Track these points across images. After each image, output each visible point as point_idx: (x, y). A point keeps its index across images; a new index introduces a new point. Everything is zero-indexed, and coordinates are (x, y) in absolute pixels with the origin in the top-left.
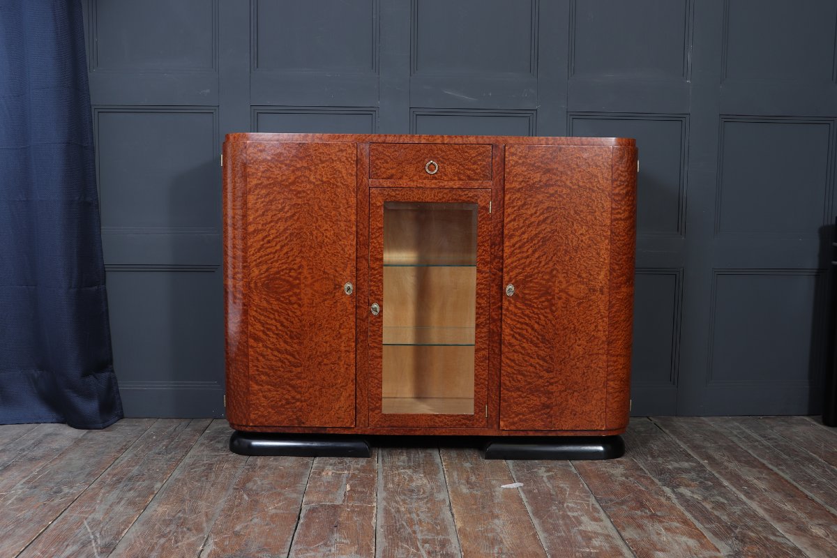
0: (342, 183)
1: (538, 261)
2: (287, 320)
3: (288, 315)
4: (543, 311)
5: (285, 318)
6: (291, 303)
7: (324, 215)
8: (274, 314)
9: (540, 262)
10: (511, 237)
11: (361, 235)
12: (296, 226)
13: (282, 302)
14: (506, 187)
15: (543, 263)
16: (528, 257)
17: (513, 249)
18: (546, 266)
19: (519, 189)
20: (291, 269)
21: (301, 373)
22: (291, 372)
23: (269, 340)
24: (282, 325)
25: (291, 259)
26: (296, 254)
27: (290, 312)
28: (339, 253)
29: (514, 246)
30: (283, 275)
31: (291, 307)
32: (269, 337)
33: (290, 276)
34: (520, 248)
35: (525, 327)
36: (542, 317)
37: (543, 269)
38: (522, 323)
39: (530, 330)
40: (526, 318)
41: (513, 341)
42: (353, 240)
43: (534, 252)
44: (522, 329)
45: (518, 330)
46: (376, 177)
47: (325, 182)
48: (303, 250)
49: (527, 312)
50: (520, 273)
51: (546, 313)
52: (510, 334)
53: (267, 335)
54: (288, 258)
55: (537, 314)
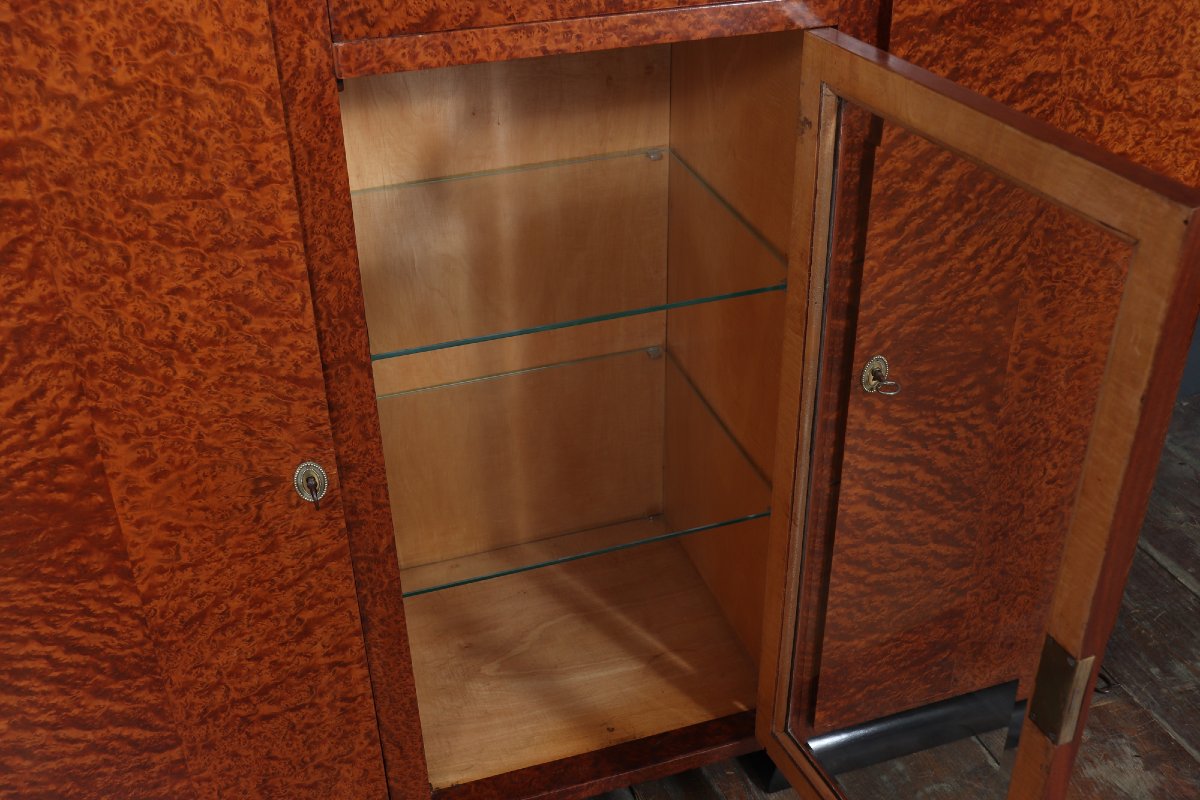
0: (212, 85)
1: (972, 265)
2: (88, 628)
3: (87, 612)
4: (963, 414)
5: (76, 626)
6: (86, 574)
7: (153, 232)
8: (27, 624)
9: (979, 268)
10: (895, 199)
11: (330, 279)
12: (32, 297)
13: (51, 578)
14: (896, 18)
15: (985, 272)
16: (941, 259)
17: (894, 242)
18: (993, 279)
19: (943, 18)
20: (54, 465)
21: (183, 761)
22: (144, 767)
23: (33, 704)
24: (71, 647)
25: (42, 426)
26: (63, 404)
27: (93, 606)
28: (251, 367)
29: (899, 230)
30: (27, 490)
31: (90, 586)
32: (32, 693)
33: (61, 488)
34: (920, 232)
35: (908, 468)
36: (961, 432)
37: (985, 290)
38: (898, 461)
39: (921, 475)
40: (914, 444)
41: (870, 513)
42: (303, 308)
43: (963, 239)
44: (899, 476)
45: (888, 483)
46: (361, 29)
47: (127, 89)
48: (93, 384)
49: (920, 426)
50: (909, 316)
51: (973, 416)
52: (863, 498)
53: (19, 691)
54: (30, 424)
55: (949, 425)
